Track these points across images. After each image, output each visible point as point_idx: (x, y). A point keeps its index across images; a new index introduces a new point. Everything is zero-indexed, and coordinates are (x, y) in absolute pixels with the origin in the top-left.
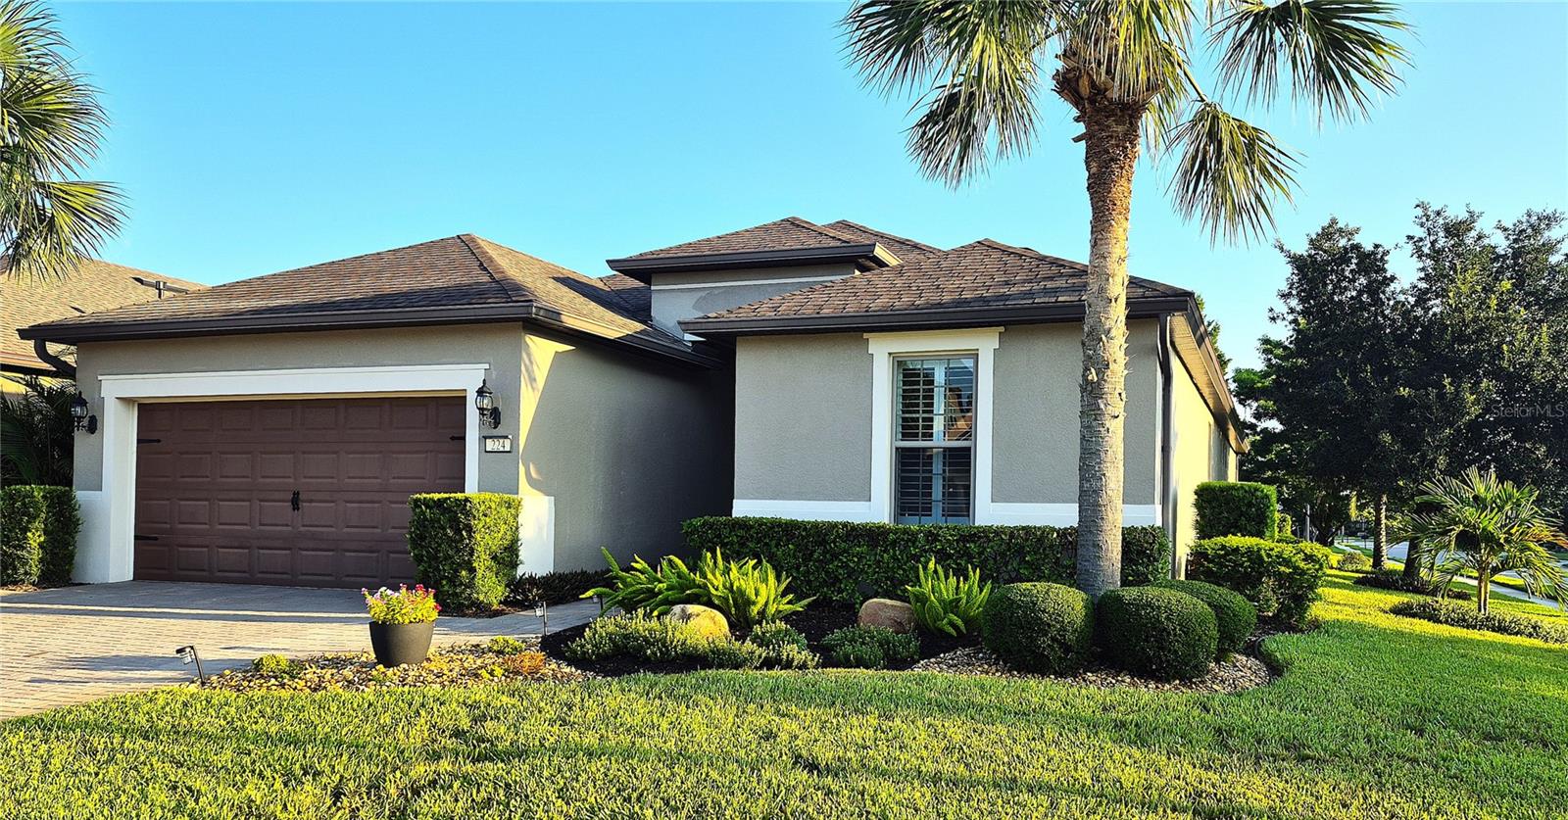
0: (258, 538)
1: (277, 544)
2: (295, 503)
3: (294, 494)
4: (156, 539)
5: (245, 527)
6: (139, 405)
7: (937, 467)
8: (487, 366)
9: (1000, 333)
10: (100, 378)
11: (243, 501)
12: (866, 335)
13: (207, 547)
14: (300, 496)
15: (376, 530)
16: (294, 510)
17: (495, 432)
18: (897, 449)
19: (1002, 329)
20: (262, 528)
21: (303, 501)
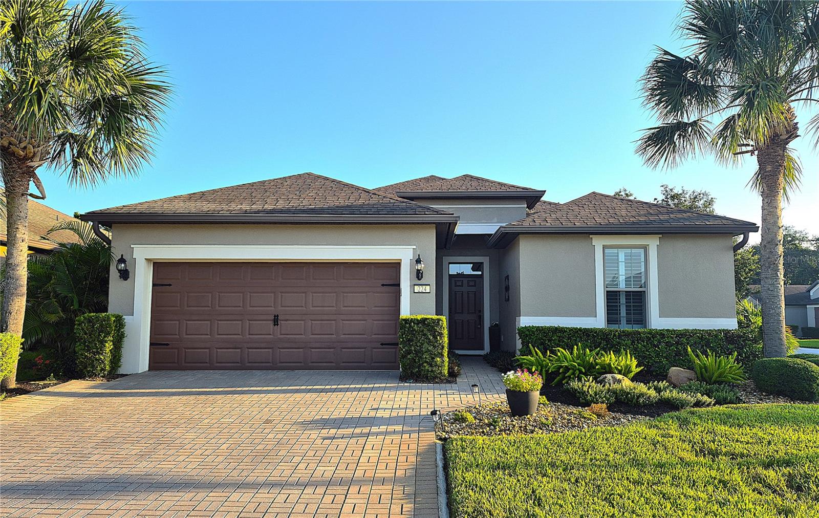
0: (248, 343)
1: (263, 345)
2: (276, 321)
3: (275, 316)
4: (167, 345)
5: (239, 336)
6: (154, 263)
7: (623, 300)
8: (415, 247)
9: (659, 238)
10: (132, 246)
11: (238, 320)
12: (591, 236)
13: (209, 348)
14: (279, 317)
15: (333, 336)
16: (275, 325)
17: (419, 282)
18: (607, 291)
19: (661, 236)
20: (251, 336)
21: (280, 320)
